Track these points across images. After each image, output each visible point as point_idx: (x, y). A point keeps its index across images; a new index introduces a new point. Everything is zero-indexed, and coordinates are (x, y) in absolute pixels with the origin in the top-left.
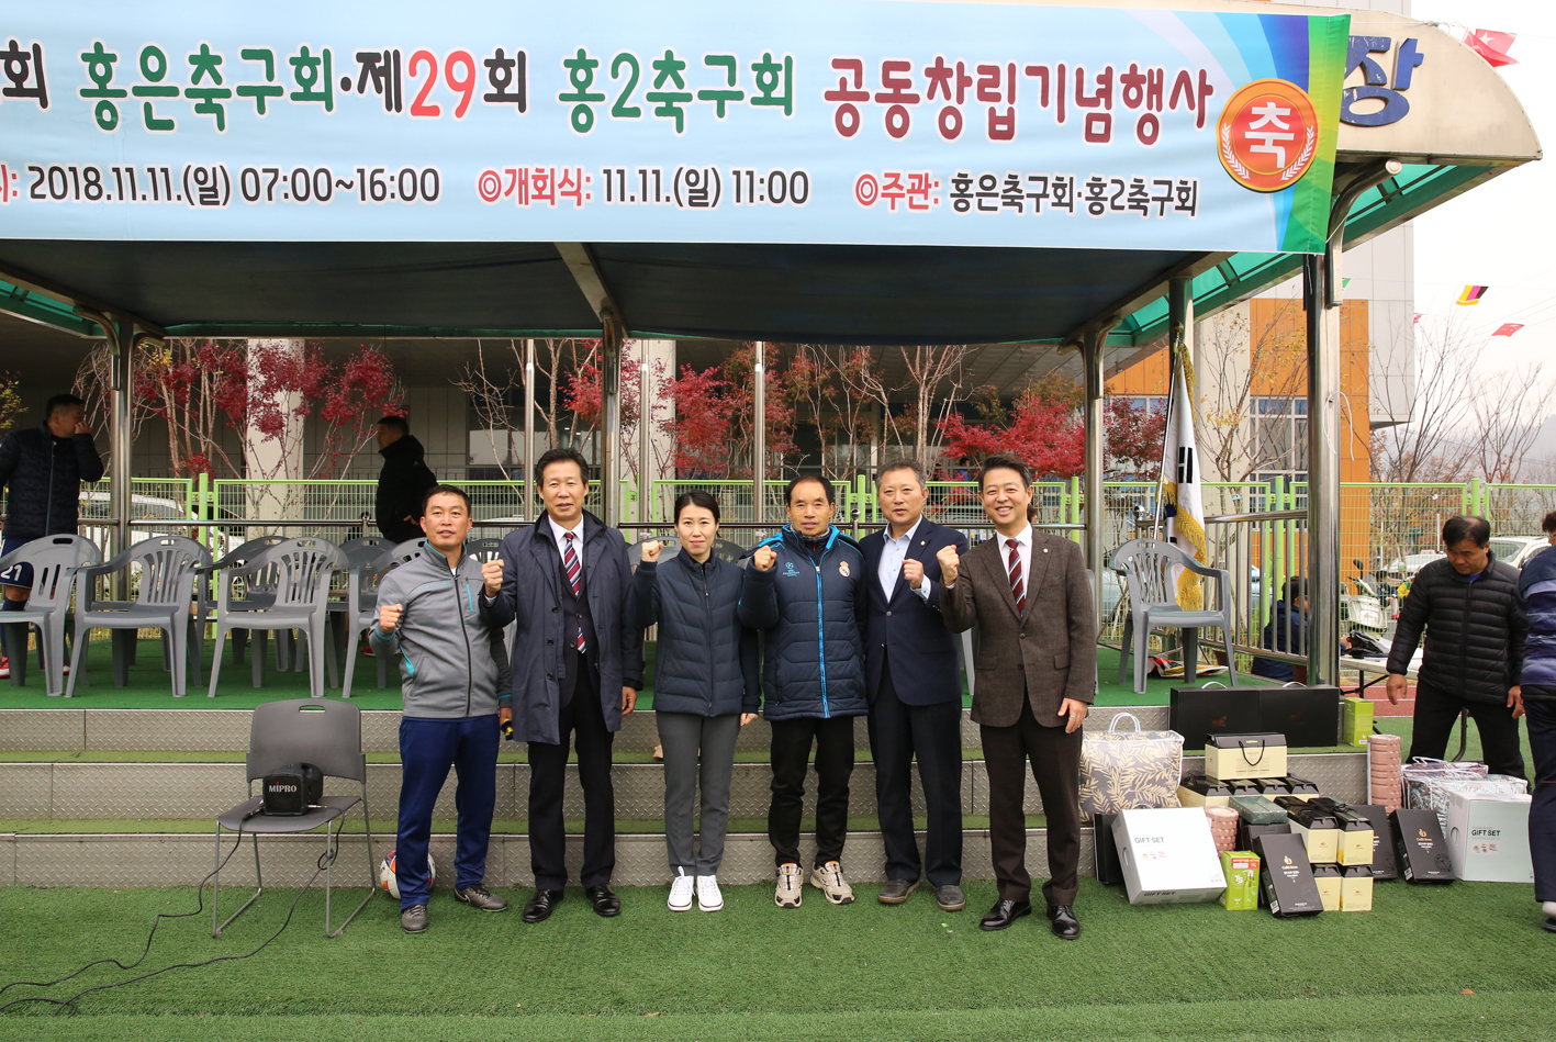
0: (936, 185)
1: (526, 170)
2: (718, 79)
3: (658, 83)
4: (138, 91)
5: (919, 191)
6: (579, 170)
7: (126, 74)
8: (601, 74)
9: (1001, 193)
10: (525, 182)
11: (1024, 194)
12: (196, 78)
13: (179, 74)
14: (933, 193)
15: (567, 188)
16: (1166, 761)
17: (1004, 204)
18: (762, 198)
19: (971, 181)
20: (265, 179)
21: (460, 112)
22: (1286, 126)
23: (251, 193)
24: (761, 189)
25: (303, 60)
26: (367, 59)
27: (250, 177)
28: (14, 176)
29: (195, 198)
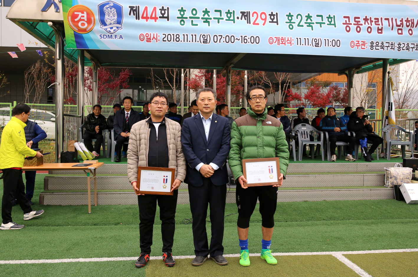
0: (367, 43)
1: (279, 37)
2: (319, 20)
3: (307, 20)
4: (190, 18)
5: (363, 45)
6: (291, 38)
7: (188, 14)
8: (294, 18)
9: (380, 46)
10: (279, 40)
11: (385, 46)
12: (204, 15)
13: (200, 14)
14: (366, 45)
15: (288, 42)
16: (409, 174)
17: (381, 48)
18: (330, 45)
19: (374, 43)
20: (219, 38)
21: (264, 24)
23: (216, 41)
24: (330, 44)
25: (228, 12)
26: (243, 13)
27: (215, 37)
28: (159, 36)
29: (202, 42)
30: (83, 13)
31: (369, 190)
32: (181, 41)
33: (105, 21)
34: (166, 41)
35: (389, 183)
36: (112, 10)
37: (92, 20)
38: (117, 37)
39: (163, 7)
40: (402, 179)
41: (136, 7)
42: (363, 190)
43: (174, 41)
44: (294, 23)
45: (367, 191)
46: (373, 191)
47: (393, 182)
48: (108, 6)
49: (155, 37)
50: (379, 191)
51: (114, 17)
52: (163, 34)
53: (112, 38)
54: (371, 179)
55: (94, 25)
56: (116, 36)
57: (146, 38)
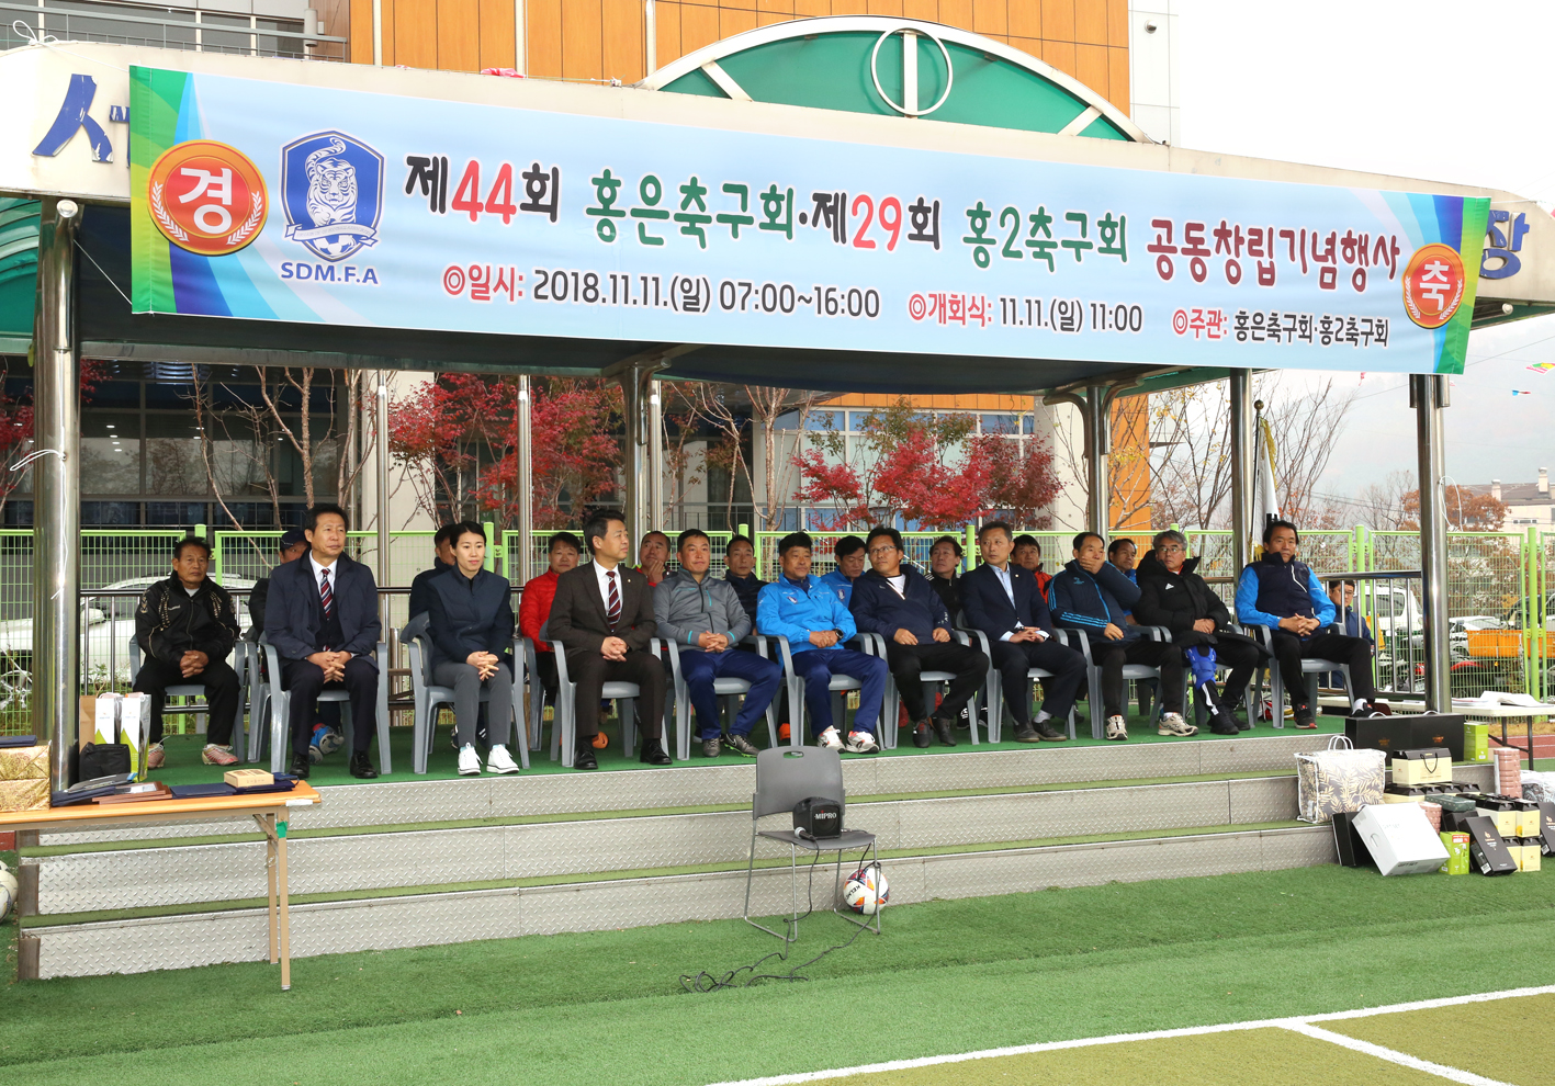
0: (1225, 319)
1: (944, 295)
2: (1074, 231)
3: (1033, 232)
4: (636, 213)
5: (1214, 324)
6: (983, 298)
7: (628, 197)
8: (993, 221)
9: (1267, 327)
10: (944, 305)
11: (1281, 328)
12: (685, 205)
13: (671, 200)
14: (1224, 326)
15: (974, 311)
16: (1378, 771)
17: (1269, 335)
18: (1111, 326)
19: (1247, 317)
20: (741, 291)
21: (891, 246)
22: (1445, 279)
23: (728, 303)
24: (1110, 319)
25: (771, 196)
26: (821, 199)
27: (728, 289)
28: (521, 278)
29: (680, 305)
30: (217, 172)
31: (1254, 835)
32: (604, 300)
33: (310, 210)
34: (545, 297)
35: (1316, 808)
36: (339, 168)
37: (253, 202)
38: (354, 275)
39: (536, 167)
40: (1357, 792)
41: (435, 159)
42: (1237, 837)
43: (576, 299)
44: (992, 242)
45: (1250, 839)
46: (1269, 838)
47: (1329, 803)
48: (323, 153)
49: (507, 281)
50: (1288, 836)
51: (346, 198)
52: (538, 272)
53: (332, 279)
54: (1252, 796)
55: (259, 222)
56: (350, 271)
57: (469, 282)
